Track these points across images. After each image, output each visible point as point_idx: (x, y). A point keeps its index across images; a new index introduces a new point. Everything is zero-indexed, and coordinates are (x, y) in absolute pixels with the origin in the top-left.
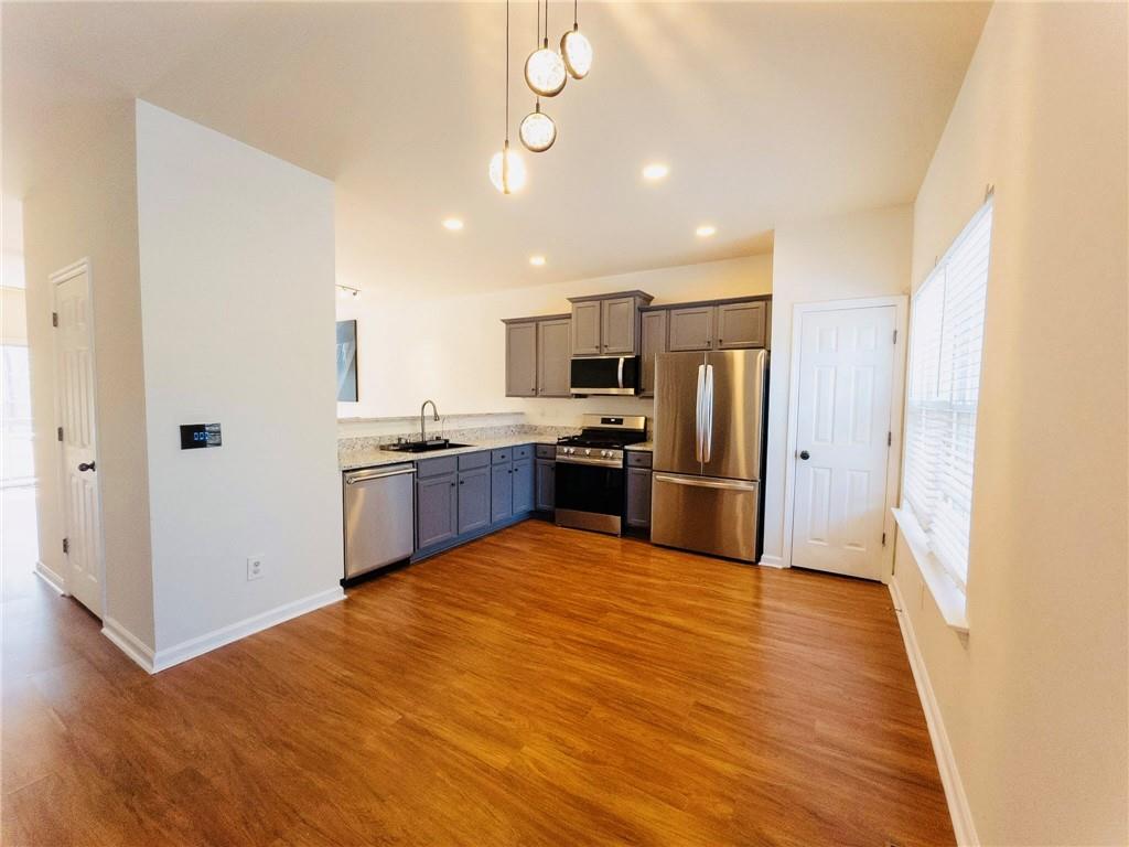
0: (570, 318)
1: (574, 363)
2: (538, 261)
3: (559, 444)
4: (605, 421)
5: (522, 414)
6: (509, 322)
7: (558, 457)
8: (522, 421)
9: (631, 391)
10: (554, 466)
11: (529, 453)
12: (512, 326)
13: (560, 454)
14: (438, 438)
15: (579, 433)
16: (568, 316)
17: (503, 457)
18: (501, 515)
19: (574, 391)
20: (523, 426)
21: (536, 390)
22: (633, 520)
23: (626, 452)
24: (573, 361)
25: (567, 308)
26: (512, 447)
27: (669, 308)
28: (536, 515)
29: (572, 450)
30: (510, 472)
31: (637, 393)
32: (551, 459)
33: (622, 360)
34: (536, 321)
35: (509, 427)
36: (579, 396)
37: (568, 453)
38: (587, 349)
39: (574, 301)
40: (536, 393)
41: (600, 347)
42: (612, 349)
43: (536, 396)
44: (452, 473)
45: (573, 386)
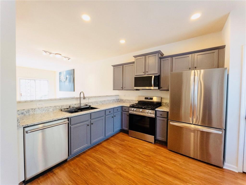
0: (134, 63)
1: (136, 78)
2: (123, 42)
3: (130, 107)
4: (146, 98)
5: (118, 95)
6: (114, 66)
7: (130, 111)
8: (118, 98)
9: (157, 88)
10: (128, 114)
11: (120, 110)
12: (115, 67)
13: (131, 110)
14: (86, 105)
15: (137, 102)
16: (133, 63)
17: (110, 112)
18: (109, 133)
19: (136, 88)
20: (119, 99)
21: (123, 88)
22: (159, 138)
23: (156, 111)
24: (135, 77)
25: (133, 60)
26: (114, 108)
27: (172, 56)
28: (122, 131)
29: (135, 109)
30: (112, 117)
31: (159, 89)
32: (127, 112)
33: (153, 77)
34: (122, 65)
35: (114, 100)
36: (137, 90)
37: (133, 111)
38: (141, 73)
39: (135, 57)
40: (122, 89)
41: (145, 72)
42: (149, 73)
43: (122, 90)
44: (87, 121)
45: (135, 86)
